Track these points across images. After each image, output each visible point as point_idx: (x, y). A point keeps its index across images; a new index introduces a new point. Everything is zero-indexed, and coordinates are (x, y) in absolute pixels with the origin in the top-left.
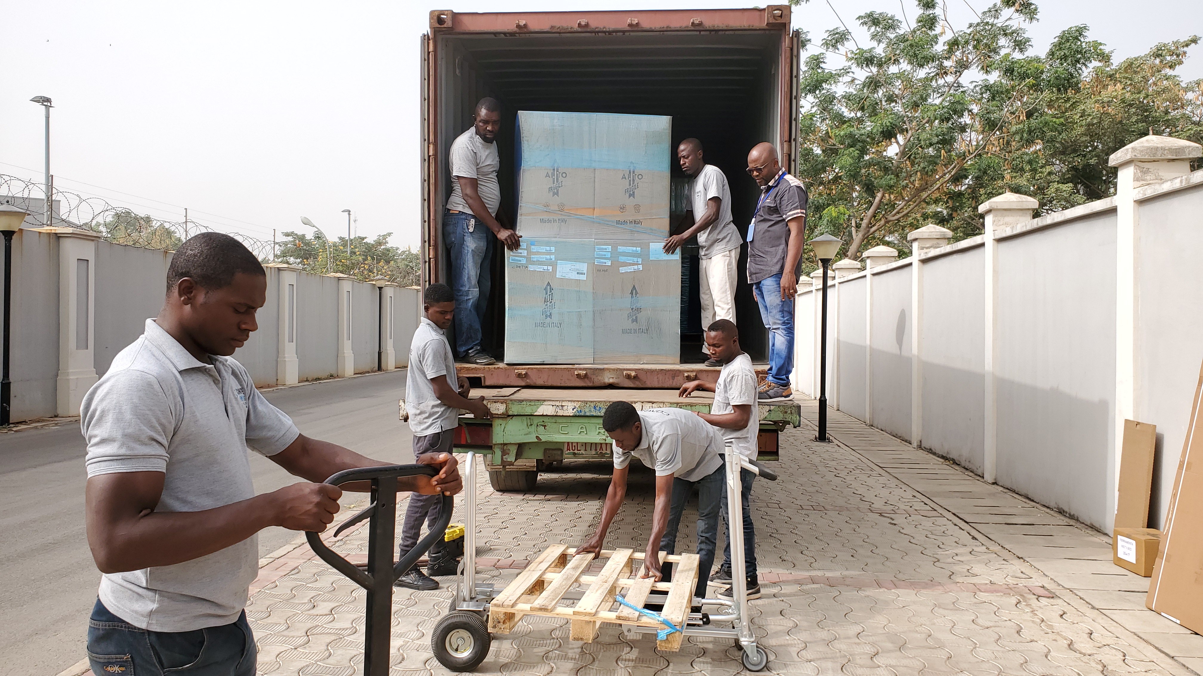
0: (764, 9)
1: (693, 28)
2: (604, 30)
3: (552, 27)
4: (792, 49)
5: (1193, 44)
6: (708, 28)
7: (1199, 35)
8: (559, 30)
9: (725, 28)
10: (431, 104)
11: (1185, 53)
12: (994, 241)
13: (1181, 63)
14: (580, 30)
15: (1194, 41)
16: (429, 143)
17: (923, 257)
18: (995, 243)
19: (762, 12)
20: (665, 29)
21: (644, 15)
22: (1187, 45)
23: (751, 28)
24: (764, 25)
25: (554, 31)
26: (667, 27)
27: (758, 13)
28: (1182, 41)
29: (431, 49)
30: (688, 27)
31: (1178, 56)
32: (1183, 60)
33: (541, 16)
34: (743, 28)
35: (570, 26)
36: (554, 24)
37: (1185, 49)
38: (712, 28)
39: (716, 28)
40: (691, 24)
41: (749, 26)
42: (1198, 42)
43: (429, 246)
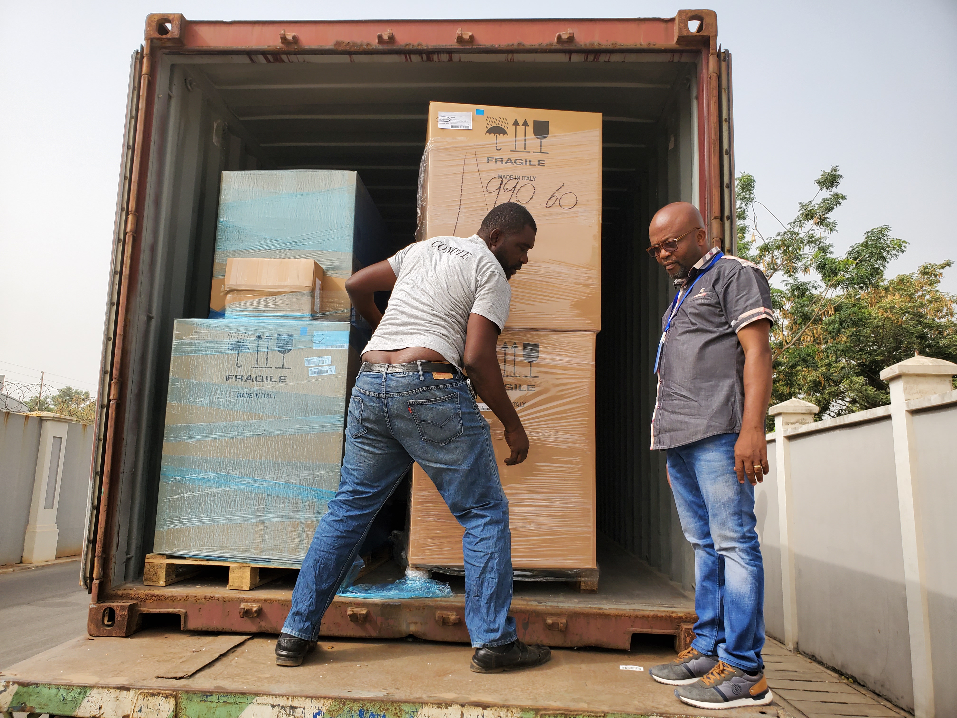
0: (672, 20)
1: (559, 47)
2: (419, 47)
3: (338, 43)
4: (719, 78)
5: (947, 267)
6: (583, 47)
7: (952, 260)
8: (348, 48)
9: (610, 47)
10: (136, 152)
11: (941, 274)
12: (907, 413)
13: (938, 282)
14: (380, 47)
15: (948, 264)
16: (127, 214)
17: (791, 433)
18: (909, 415)
19: (670, 24)
20: (515, 47)
21: (482, 26)
22: (943, 268)
23: (652, 46)
24: (672, 42)
25: (341, 48)
26: (519, 44)
27: (663, 25)
28: (938, 264)
29: (145, 69)
30: (551, 44)
31: (936, 276)
32: (940, 280)
33: (321, 27)
34: (639, 46)
35: (365, 42)
36: (340, 39)
37: (941, 271)
38: (589, 47)
39: (597, 47)
40: (556, 40)
41: (649, 44)
42: (952, 265)
43: (111, 379)
